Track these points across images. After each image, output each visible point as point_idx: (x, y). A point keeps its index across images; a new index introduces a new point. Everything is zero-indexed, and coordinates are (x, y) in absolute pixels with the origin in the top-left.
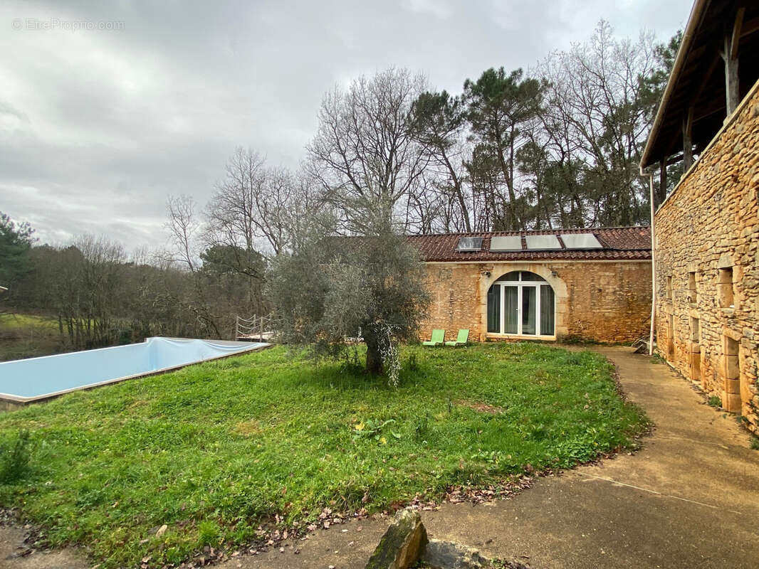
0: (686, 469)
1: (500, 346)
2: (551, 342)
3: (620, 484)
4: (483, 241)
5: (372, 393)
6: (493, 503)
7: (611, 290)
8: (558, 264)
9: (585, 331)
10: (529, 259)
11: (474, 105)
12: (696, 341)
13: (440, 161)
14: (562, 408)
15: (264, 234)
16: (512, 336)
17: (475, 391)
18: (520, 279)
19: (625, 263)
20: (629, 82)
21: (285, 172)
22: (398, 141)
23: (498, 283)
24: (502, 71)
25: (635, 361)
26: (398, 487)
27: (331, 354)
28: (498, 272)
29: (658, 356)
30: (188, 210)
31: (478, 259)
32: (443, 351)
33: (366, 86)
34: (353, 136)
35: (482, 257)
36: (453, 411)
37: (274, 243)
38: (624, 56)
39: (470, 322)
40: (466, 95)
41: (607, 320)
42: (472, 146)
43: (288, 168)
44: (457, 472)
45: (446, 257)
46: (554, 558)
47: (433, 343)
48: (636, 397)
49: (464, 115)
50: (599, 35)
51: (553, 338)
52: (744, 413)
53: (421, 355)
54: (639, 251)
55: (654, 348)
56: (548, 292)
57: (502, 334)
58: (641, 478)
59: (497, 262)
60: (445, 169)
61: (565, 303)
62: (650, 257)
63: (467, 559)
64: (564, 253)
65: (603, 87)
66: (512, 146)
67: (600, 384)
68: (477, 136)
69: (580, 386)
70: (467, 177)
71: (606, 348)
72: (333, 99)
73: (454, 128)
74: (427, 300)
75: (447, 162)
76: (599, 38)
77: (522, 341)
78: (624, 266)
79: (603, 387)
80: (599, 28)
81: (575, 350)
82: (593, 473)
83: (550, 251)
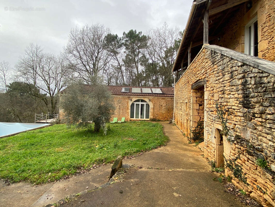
0: (175, 148)
1: (134, 122)
2: (148, 121)
3: (161, 152)
4: (130, 89)
5: (98, 138)
6: (135, 158)
7: (164, 106)
8: (151, 98)
9: (157, 117)
10: (143, 96)
11: (126, 41)
12: (182, 120)
13: (114, 58)
14: (150, 138)
15: (43, 80)
16: (137, 119)
17: (128, 135)
18: (140, 102)
19: (168, 98)
20: (172, 42)
21: (52, 55)
22: (100, 50)
23: (134, 103)
24: (136, 31)
25: (169, 125)
26: (112, 158)
27: (84, 126)
28: (134, 99)
29: (175, 124)
30: (7, 68)
31: (128, 95)
32: (117, 124)
33: (88, 29)
34: (83, 46)
35: (129, 94)
36: (123, 140)
37: (47, 83)
38: (171, 33)
39: (125, 115)
40: (124, 37)
41: (163, 114)
42: (125, 55)
43: (54, 54)
44: (126, 153)
45: (118, 94)
46: (147, 165)
47: (114, 122)
48: (168, 134)
49: (123, 44)
50: (164, 26)
51: (149, 119)
52: (189, 136)
53: (111, 126)
54: (171, 94)
55: (174, 122)
56: (148, 106)
57: (135, 119)
58: (165, 151)
59: (134, 96)
60: (116, 62)
61: (152, 109)
62: (174, 97)
63: (131, 166)
64: (152, 94)
65: (165, 43)
66: (138, 57)
67: (159, 131)
68: (127, 52)
69: (155, 132)
70: (123, 65)
71: (162, 122)
72: (75, 31)
73: (120, 48)
74: (114, 109)
75: (117, 59)
76: (164, 27)
77: (140, 120)
78: (167, 99)
79: (160, 132)
80: (164, 24)
81: (154, 123)
82: (156, 151)
83: (149, 94)
